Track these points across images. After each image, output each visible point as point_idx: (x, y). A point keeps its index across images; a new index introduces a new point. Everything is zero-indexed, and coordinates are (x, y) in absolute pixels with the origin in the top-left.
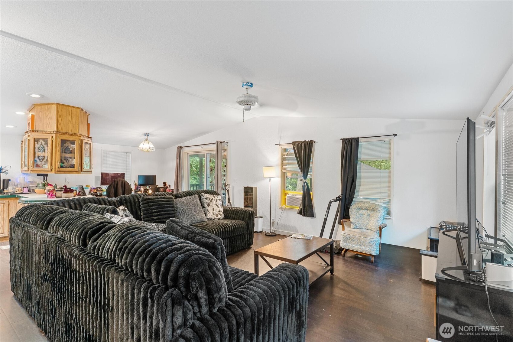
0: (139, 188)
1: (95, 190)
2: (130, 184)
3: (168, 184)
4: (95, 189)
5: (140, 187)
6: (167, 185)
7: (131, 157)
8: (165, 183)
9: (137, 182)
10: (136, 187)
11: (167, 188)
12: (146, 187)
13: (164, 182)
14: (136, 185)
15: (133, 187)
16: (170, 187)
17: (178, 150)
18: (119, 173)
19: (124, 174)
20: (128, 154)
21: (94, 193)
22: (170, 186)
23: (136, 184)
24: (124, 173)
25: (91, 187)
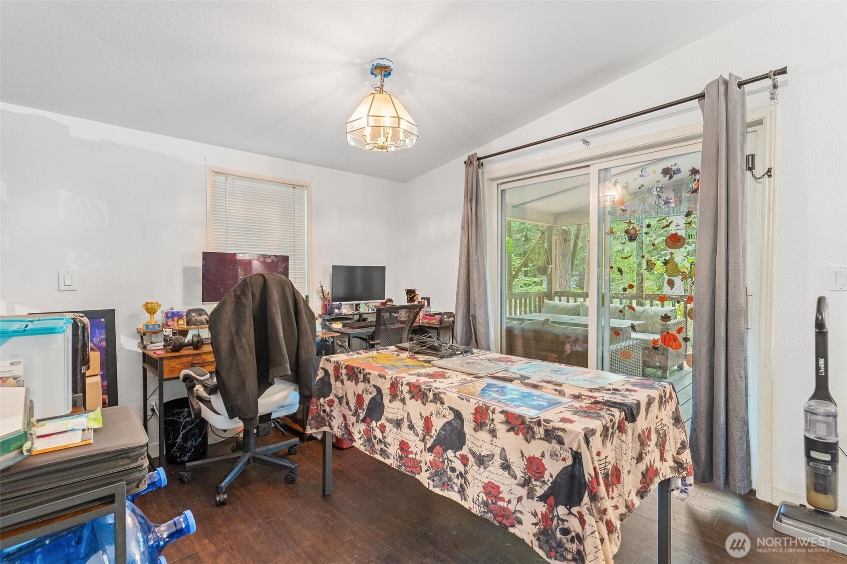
0: (336, 311)
1: (181, 322)
2: (307, 297)
3: (420, 295)
4: (179, 315)
5: (339, 308)
6: (419, 298)
7: (309, 202)
8: (411, 294)
9: (328, 289)
10: (325, 306)
11: (421, 306)
12: (357, 305)
13: (409, 288)
14: (324, 298)
15: (316, 306)
16: (429, 305)
17: (470, 169)
18: (270, 256)
19: (285, 259)
20: (297, 190)
21: (174, 334)
22: (428, 300)
23: (326, 294)
24: (287, 257)
25: (165, 308)
